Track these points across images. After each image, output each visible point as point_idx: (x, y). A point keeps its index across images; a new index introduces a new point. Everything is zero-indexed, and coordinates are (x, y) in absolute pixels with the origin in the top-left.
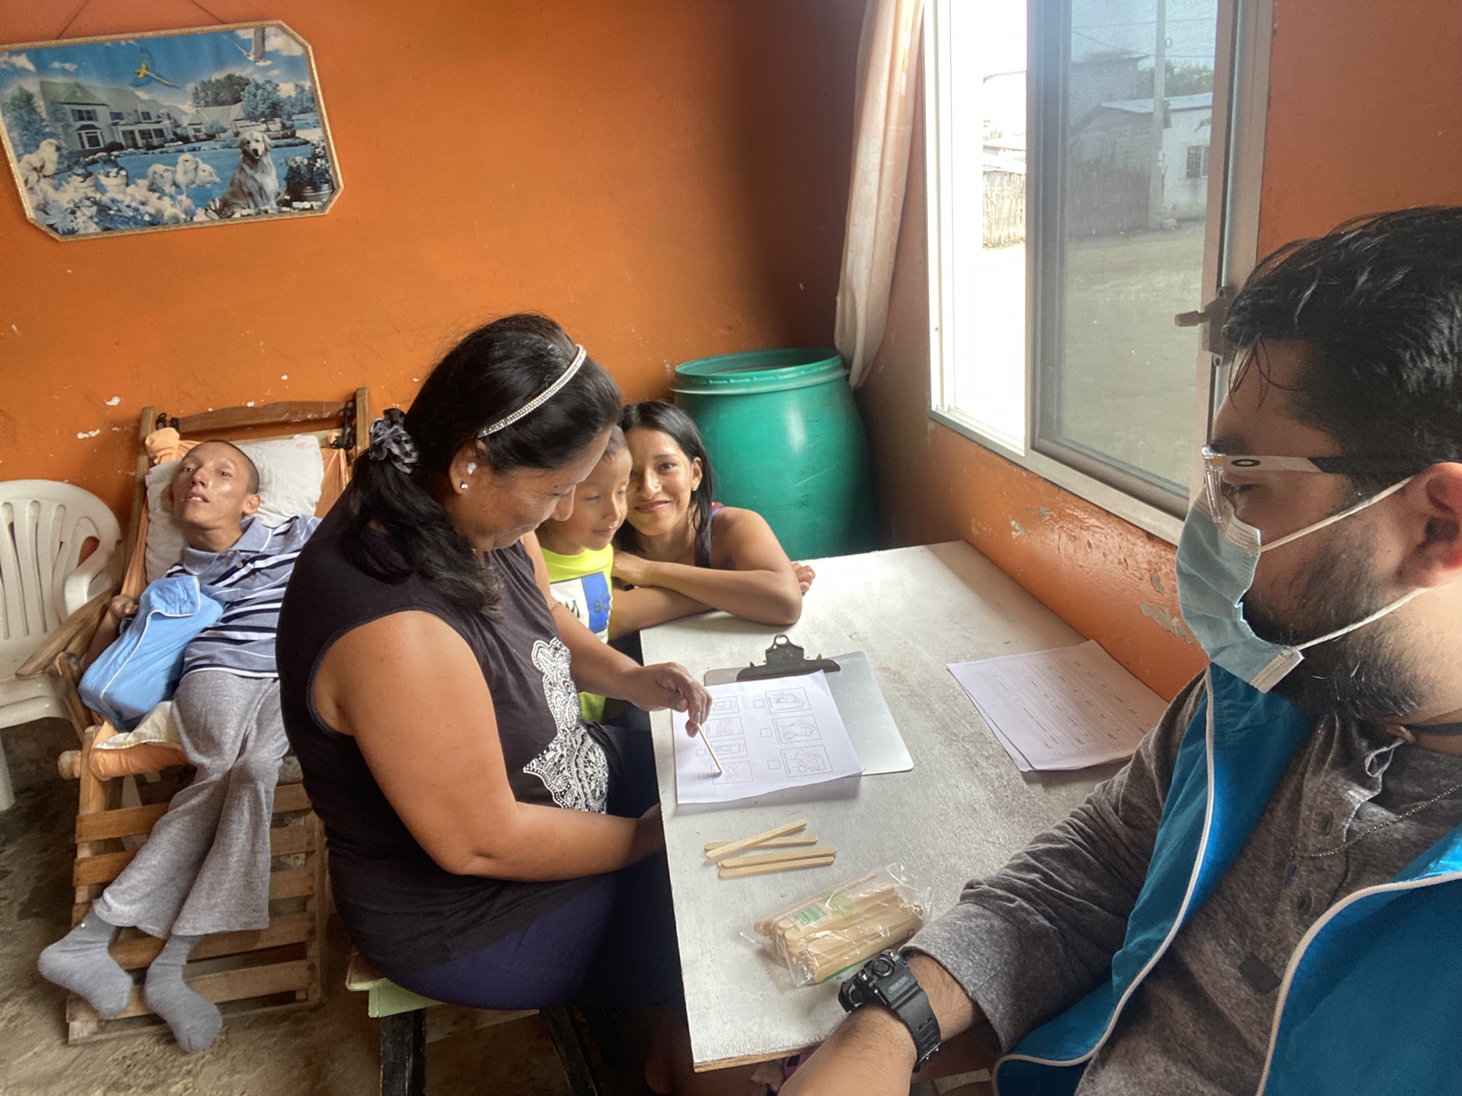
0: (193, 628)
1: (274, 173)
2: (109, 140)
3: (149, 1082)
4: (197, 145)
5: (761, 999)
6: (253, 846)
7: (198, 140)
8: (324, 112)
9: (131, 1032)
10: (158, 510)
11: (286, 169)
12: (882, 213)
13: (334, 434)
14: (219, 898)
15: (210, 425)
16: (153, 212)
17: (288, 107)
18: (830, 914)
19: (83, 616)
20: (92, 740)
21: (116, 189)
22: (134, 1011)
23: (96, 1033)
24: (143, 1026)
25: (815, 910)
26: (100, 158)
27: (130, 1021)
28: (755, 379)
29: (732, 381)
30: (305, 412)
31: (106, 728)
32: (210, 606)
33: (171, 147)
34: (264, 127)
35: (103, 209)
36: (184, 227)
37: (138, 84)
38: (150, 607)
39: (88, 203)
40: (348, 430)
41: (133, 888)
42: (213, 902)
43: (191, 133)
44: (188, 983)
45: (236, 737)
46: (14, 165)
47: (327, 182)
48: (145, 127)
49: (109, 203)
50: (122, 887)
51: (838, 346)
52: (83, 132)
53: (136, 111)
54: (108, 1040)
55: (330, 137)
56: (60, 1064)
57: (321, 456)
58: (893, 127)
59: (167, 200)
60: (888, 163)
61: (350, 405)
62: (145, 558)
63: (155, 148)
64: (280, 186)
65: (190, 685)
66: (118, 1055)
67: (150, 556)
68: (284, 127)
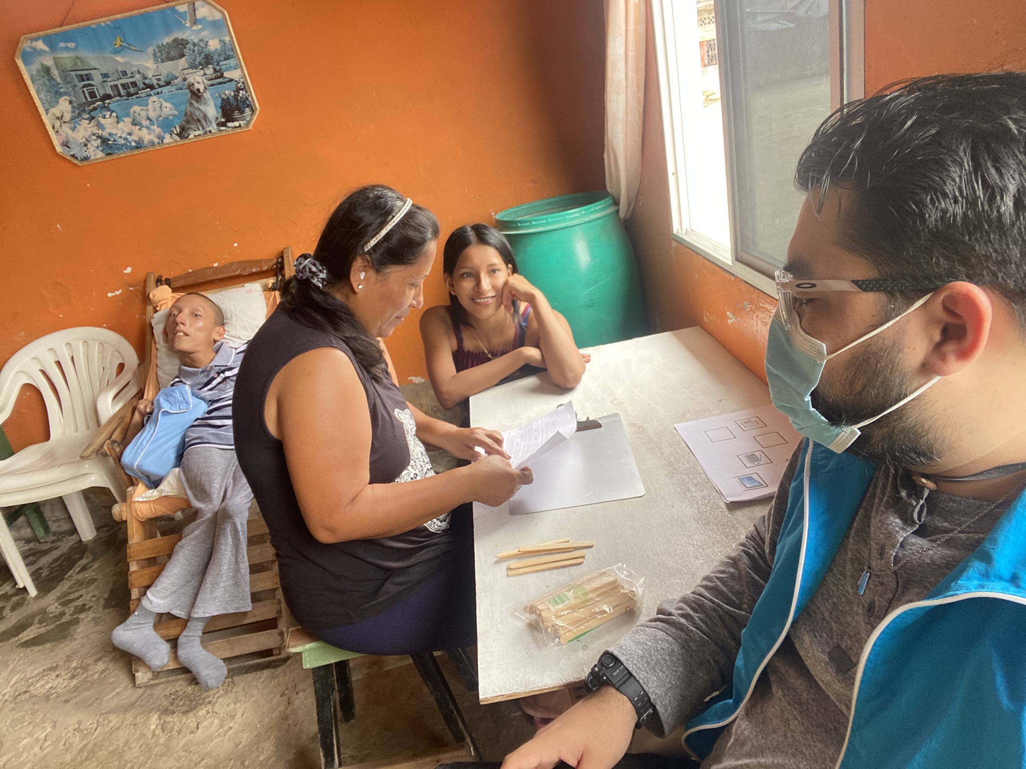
0: (190, 419)
1: (212, 103)
2: (102, 92)
3: (185, 708)
4: (159, 90)
5: (526, 656)
6: (236, 558)
7: (160, 86)
8: (241, 58)
9: (173, 678)
10: (162, 343)
11: (220, 100)
12: (629, 91)
13: (271, 281)
14: (218, 593)
15: (191, 281)
16: (137, 139)
17: (216, 57)
18: (572, 599)
19: (120, 416)
20: (132, 496)
21: (111, 126)
22: (172, 666)
23: (152, 679)
24: (181, 674)
25: (563, 597)
26: (98, 106)
27: (172, 671)
28: (549, 220)
29: (533, 223)
30: (251, 268)
31: (141, 487)
32: (199, 404)
33: (143, 93)
34: (202, 72)
35: (104, 141)
36: (158, 148)
37: (117, 52)
38: (160, 408)
39: (94, 138)
40: (280, 277)
41: (164, 588)
42: (214, 596)
43: (155, 82)
44: (205, 647)
45: (220, 489)
46: (44, 117)
47: (248, 106)
48: (124, 81)
49: (108, 136)
50: (158, 589)
51: (609, 190)
52: (85, 89)
53: (117, 71)
54: (160, 684)
55: (247, 74)
56: (133, 698)
57: (263, 296)
58: (631, 27)
59: (144, 130)
60: (630, 54)
61: (280, 260)
62: (157, 375)
63: (133, 95)
64: (217, 113)
65: (190, 457)
66: (167, 692)
67: (160, 373)
68: (215, 69)
